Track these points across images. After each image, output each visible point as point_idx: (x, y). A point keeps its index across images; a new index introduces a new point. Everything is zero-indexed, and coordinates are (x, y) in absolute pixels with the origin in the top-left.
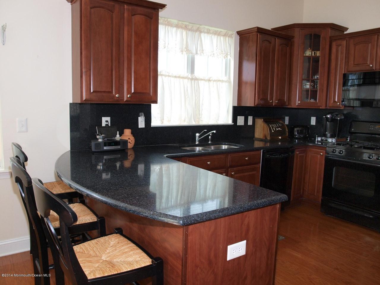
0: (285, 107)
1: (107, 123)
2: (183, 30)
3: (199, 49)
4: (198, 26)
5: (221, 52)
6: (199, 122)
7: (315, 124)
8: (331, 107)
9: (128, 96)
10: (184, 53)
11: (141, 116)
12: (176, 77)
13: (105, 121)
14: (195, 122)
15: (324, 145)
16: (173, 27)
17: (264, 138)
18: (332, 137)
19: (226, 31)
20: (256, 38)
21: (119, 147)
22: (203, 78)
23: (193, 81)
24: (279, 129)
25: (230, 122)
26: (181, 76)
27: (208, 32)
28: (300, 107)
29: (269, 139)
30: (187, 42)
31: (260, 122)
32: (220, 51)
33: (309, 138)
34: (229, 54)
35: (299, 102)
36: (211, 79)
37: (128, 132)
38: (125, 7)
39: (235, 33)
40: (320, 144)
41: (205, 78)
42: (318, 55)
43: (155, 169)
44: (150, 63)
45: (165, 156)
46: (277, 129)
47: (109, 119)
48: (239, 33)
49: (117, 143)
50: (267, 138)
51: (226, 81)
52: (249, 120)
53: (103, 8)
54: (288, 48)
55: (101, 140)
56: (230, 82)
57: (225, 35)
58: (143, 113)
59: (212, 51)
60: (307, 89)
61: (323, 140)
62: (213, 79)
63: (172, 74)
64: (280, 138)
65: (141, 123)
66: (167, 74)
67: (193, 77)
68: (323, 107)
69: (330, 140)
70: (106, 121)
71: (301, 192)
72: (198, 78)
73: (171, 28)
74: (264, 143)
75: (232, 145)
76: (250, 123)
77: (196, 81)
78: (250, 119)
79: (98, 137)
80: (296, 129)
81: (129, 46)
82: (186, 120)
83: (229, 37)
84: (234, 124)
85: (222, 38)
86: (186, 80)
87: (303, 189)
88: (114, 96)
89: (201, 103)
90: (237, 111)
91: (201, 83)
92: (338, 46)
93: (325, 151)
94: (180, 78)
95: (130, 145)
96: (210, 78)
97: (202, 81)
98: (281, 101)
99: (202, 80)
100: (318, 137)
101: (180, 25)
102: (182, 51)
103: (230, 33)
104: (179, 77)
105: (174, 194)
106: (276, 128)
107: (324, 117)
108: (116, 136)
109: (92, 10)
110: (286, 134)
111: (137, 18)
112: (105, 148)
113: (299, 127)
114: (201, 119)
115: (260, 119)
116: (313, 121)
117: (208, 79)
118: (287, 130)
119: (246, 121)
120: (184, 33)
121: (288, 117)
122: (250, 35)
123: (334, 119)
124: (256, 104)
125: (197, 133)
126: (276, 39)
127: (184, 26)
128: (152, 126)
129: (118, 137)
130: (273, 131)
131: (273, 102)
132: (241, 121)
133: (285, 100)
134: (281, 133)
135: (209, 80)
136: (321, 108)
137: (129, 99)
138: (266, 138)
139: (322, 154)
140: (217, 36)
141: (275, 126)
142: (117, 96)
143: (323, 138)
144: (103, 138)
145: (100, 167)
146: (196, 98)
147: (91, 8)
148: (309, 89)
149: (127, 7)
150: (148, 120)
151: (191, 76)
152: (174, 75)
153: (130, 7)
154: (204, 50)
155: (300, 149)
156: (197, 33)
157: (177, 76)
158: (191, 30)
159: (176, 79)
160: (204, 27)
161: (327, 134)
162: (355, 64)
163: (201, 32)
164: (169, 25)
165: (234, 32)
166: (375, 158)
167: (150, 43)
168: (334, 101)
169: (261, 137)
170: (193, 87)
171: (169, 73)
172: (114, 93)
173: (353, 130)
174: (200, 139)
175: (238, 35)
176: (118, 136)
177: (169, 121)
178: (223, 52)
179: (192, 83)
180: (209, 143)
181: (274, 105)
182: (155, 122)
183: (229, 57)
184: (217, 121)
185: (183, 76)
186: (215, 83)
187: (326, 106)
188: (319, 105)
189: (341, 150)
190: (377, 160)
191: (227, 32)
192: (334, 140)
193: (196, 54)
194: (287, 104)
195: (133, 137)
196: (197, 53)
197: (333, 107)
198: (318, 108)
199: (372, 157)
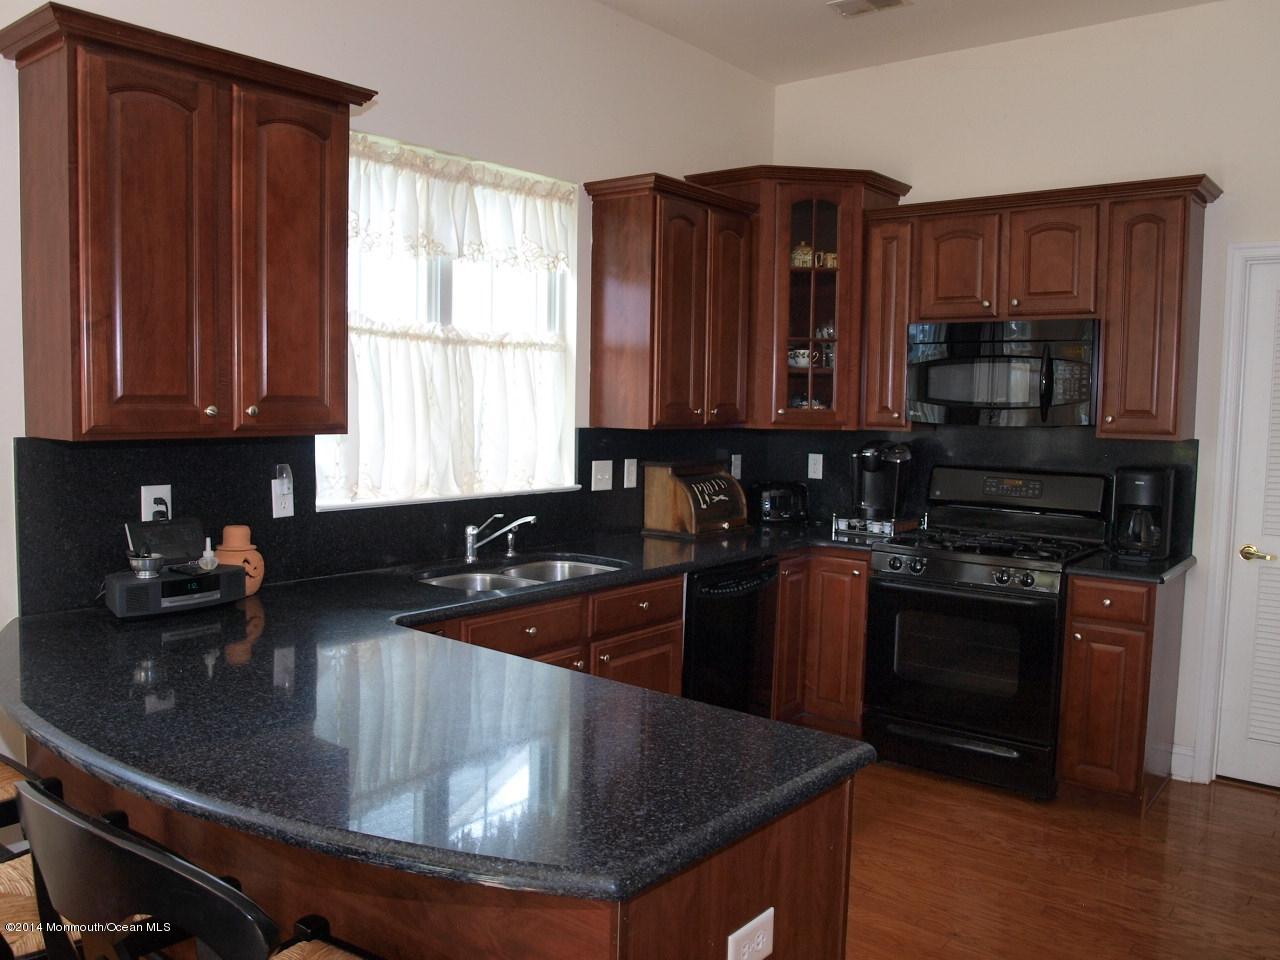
0: (736, 426)
1: (162, 508)
2: (418, 175)
3: (466, 241)
4: (465, 161)
5: (539, 250)
6: (471, 486)
7: (821, 477)
8: (872, 425)
9: (249, 411)
10: (422, 252)
11: (281, 475)
12: (393, 335)
13: (153, 499)
14: (458, 486)
15: (858, 544)
16: (385, 163)
17: (678, 531)
18: (880, 517)
19: (551, 180)
20: (650, 210)
21: (216, 595)
22: (479, 337)
23: (450, 347)
24: (722, 497)
25: (568, 481)
26: (411, 332)
27: (497, 184)
28: (783, 427)
29: (694, 532)
30: (428, 214)
31: (661, 478)
32: (536, 246)
33: (806, 522)
34: (562, 256)
35: (780, 412)
36: (506, 340)
37: (237, 536)
38: (235, 94)
39: (576, 188)
40: (846, 539)
41: (489, 336)
42: (829, 266)
43: (332, 658)
44: (321, 291)
45: (393, 618)
46: (717, 499)
47: (164, 491)
48: (591, 188)
49: (208, 581)
50: (688, 527)
51: (552, 347)
52: (628, 473)
53: (156, 91)
54: (742, 242)
55: (148, 573)
56: (565, 350)
57: (549, 195)
58: (288, 467)
59: (510, 248)
60: (802, 369)
61: (854, 528)
62: (514, 341)
63: (382, 327)
64: (726, 526)
65: (282, 501)
66: (367, 326)
67: (450, 335)
68: (851, 427)
69: (875, 528)
70: (155, 499)
71: (798, 696)
72: (464, 337)
73: (377, 166)
74: (677, 545)
75: (583, 562)
76: (630, 481)
77: (458, 347)
78: (630, 467)
79: (134, 563)
80: (766, 494)
81: (250, 232)
82: (431, 482)
83: (560, 200)
84: (582, 489)
85: (539, 203)
86: (427, 346)
87: (804, 687)
88: (198, 414)
89: (476, 422)
90: (593, 443)
91: (477, 354)
92: (888, 240)
93: (864, 563)
94: (408, 339)
95: (252, 585)
96: (505, 336)
97: (479, 347)
98: (725, 406)
99: (477, 342)
100: (837, 517)
101: (406, 159)
102: (414, 247)
103: (566, 186)
104: (405, 335)
105: (397, 743)
106: (710, 494)
107: (855, 455)
108: (202, 556)
109: (117, 100)
110: (742, 513)
111: (276, 134)
112: (166, 603)
113: (778, 489)
114: (477, 475)
115: (661, 466)
116: (816, 467)
117: (498, 339)
118: (744, 501)
119: (618, 474)
120: (420, 183)
121: (739, 456)
122: (629, 198)
123: (884, 461)
124: (654, 423)
125: (469, 524)
126: (707, 212)
127: (418, 161)
128: (317, 510)
129: (209, 559)
130: (704, 507)
131: (702, 414)
132: (602, 476)
133: (738, 406)
134: (727, 510)
135: (501, 345)
136: (843, 428)
137: (252, 422)
138: (684, 530)
139: (856, 572)
140: (523, 196)
141: (707, 487)
142: (208, 411)
143: (854, 522)
144: (156, 568)
145: (147, 675)
146: (461, 404)
147: (112, 90)
148: (807, 369)
149: (242, 94)
150: (305, 488)
151: (442, 330)
152: (390, 330)
153: (254, 95)
154: (484, 243)
155: (791, 561)
156: (459, 186)
157: (398, 331)
158: (439, 175)
159: (394, 342)
160: (484, 167)
161: (865, 510)
162: (940, 295)
163: (473, 182)
164: (370, 158)
165: (576, 186)
166: (1017, 580)
167: (322, 220)
168: (884, 408)
169: (668, 524)
170: (451, 368)
171: (373, 323)
172: (197, 402)
173: (938, 493)
174: (480, 544)
175: (589, 194)
176: (208, 553)
177: (376, 488)
178: (546, 252)
179: (446, 353)
180: (510, 555)
181: (705, 423)
182: (330, 496)
183: (562, 265)
184: (530, 480)
185: (417, 332)
186: (518, 351)
187: (859, 423)
188: (838, 418)
189: (895, 558)
190: (1021, 587)
191: (554, 183)
192: (888, 528)
193: (459, 256)
194: (743, 417)
195: (258, 556)
196: (461, 255)
197: (879, 425)
198: (837, 428)
199: (1009, 578)
